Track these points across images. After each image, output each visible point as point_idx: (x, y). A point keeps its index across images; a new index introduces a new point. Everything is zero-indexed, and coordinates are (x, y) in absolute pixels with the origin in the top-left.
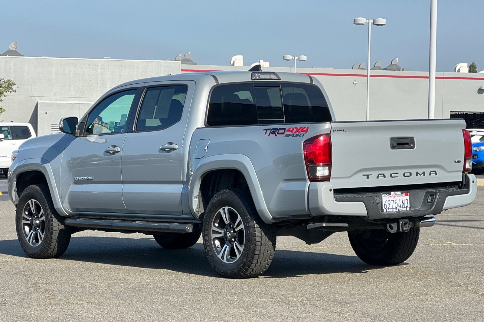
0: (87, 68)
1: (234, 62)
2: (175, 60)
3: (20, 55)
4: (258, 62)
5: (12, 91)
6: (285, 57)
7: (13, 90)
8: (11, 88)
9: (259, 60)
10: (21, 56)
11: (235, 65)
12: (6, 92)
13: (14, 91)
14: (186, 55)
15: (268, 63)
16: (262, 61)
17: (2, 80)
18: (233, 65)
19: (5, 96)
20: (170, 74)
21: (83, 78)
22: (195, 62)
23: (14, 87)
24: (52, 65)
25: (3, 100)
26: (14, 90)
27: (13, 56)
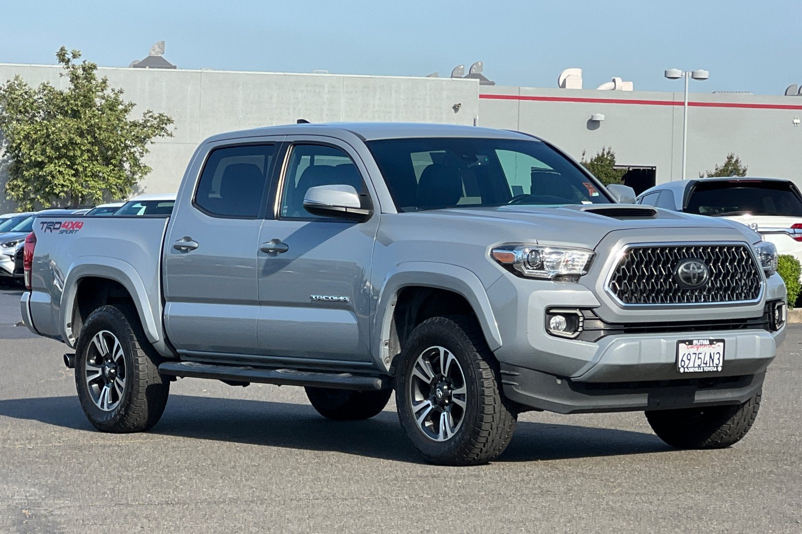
0: (302, 91)
1: (565, 80)
2: (452, 77)
3: (169, 66)
4: (610, 81)
5: (165, 134)
6: (667, 74)
7: (167, 133)
8: (163, 128)
9: (613, 78)
10: (171, 68)
11: (567, 87)
12: (155, 136)
13: (168, 135)
14: (474, 66)
15: (631, 83)
16: (618, 80)
17: (150, 114)
18: (564, 86)
19: (152, 143)
20: (459, 103)
21: (294, 109)
22: (490, 81)
23: (169, 127)
24: (238, 86)
25: (148, 150)
26: (169, 132)
27: (158, 68)
